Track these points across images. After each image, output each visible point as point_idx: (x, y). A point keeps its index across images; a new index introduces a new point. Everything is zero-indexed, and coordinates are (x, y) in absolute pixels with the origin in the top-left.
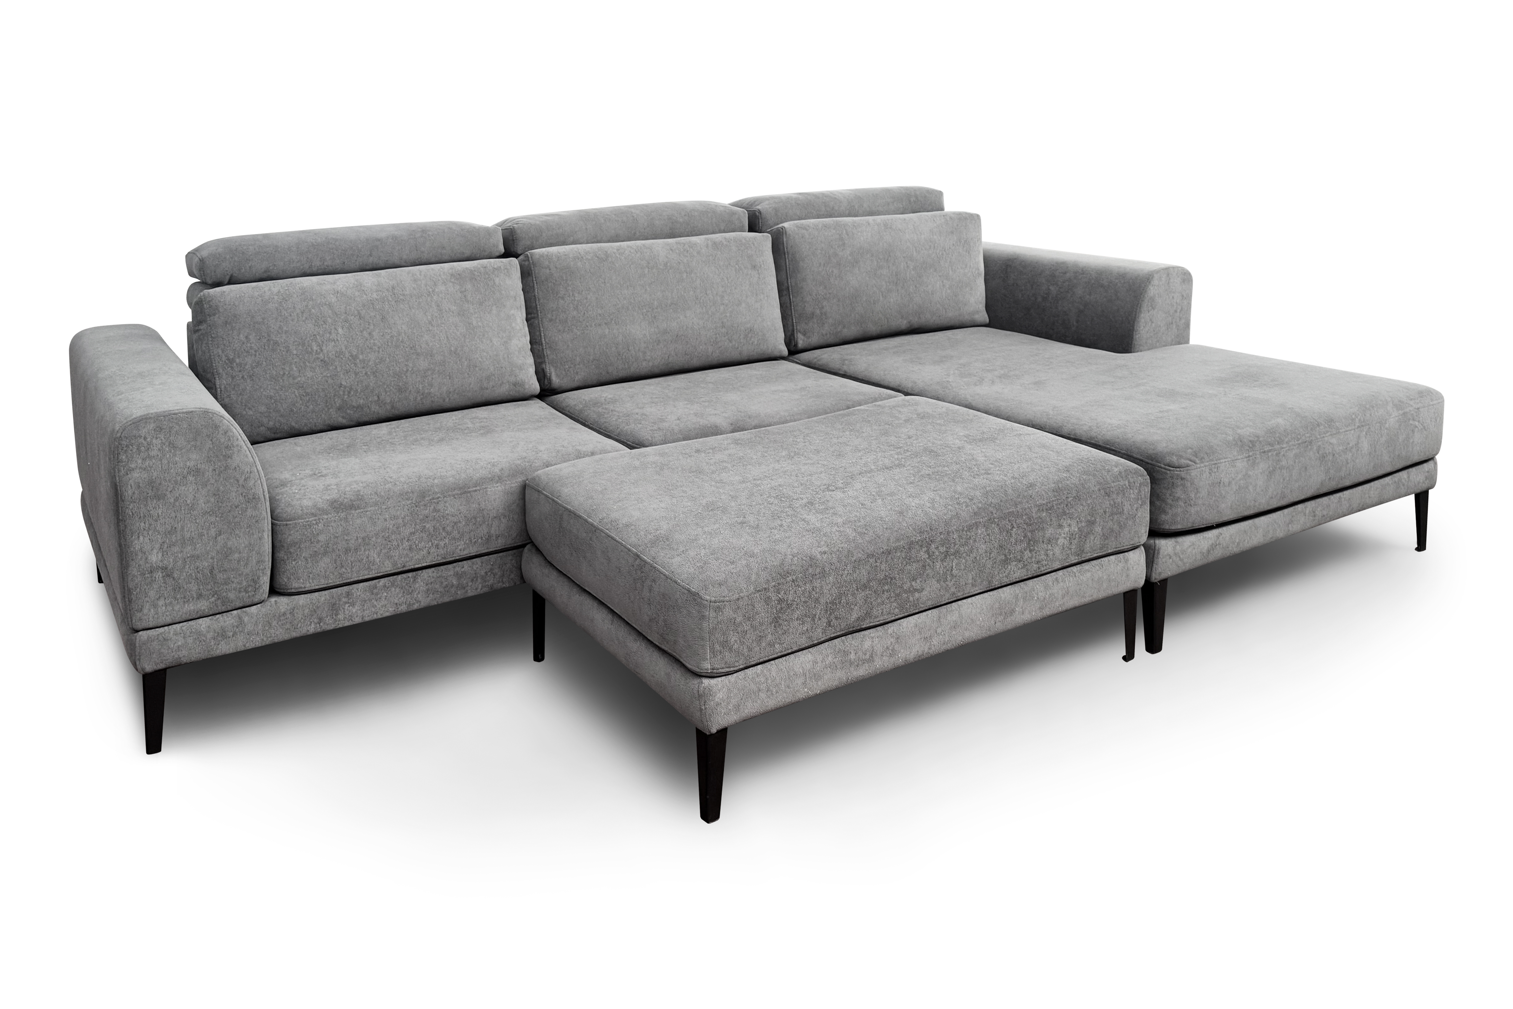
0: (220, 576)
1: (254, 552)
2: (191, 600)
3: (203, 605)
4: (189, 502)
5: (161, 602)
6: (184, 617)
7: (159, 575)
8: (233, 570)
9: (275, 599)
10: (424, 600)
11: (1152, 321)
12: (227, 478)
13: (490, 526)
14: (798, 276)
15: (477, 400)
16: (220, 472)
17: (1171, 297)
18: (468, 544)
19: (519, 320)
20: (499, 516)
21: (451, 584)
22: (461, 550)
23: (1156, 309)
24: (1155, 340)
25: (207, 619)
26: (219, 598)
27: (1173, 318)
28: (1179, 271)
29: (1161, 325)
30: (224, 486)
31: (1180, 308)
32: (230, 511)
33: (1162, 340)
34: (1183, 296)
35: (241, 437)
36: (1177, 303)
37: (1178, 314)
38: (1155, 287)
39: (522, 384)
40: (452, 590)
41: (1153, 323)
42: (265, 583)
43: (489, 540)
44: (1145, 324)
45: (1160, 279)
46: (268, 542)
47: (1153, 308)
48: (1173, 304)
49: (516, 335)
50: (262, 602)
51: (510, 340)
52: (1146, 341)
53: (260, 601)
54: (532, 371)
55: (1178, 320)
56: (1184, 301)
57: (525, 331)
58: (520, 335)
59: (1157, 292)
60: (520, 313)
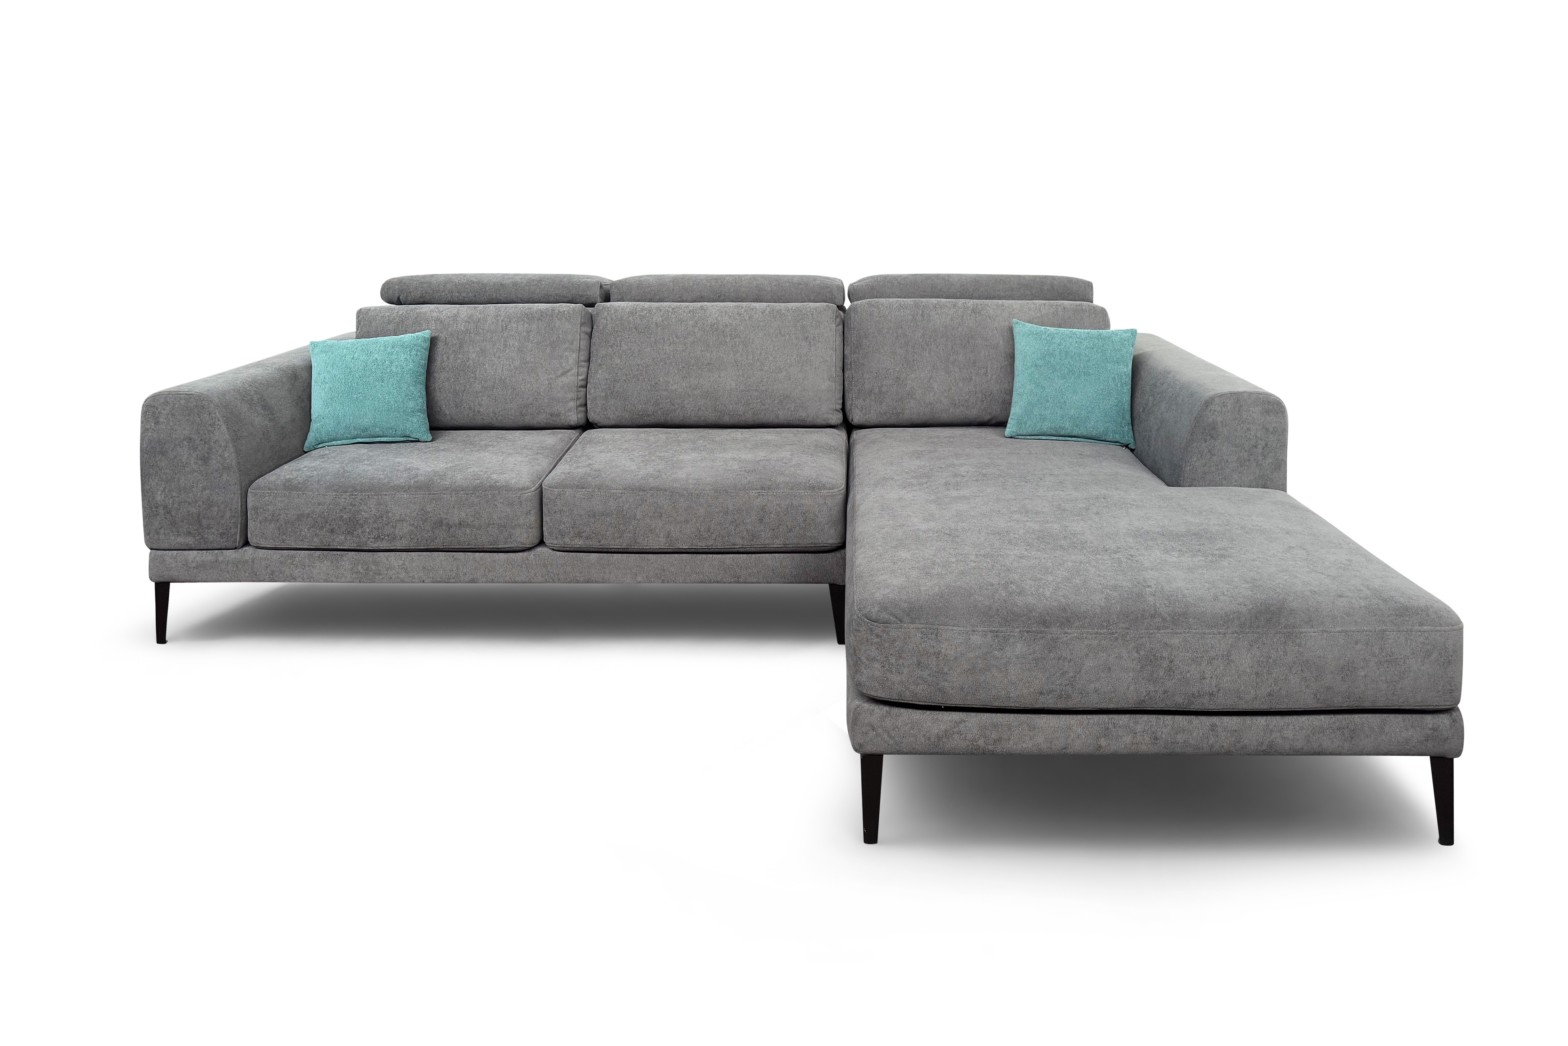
0: (205, 522)
1: (228, 509)
2: (182, 535)
3: (190, 541)
4: (183, 461)
5: (162, 531)
6: (177, 547)
7: (162, 511)
8: (213, 519)
9: (247, 548)
10: (349, 576)
11: (1213, 453)
12: (210, 449)
13: (395, 527)
14: (861, 352)
15: (521, 424)
16: (205, 443)
17: (1245, 428)
18: (377, 538)
19: (571, 361)
20: (401, 520)
21: (370, 568)
22: (371, 542)
23: (1219, 439)
24: (1220, 477)
25: (195, 552)
26: (202, 538)
27: (1251, 455)
28: (1260, 398)
29: (1229, 460)
30: (208, 453)
31: (1263, 443)
32: (212, 473)
33: (1232, 478)
34: (1267, 430)
35: (221, 419)
36: (1256, 437)
37: (1260, 450)
38: (1216, 413)
39: (558, 415)
40: (371, 573)
41: (1214, 455)
42: (236, 534)
43: (394, 538)
44: (1199, 455)
45: (1224, 405)
46: (238, 503)
47: (1212, 437)
48: (1248, 437)
49: (564, 374)
50: (236, 548)
51: (557, 377)
52: (1203, 476)
53: (234, 547)
54: (572, 404)
55: (1260, 458)
56: (1271, 436)
57: (575, 371)
58: (569, 374)
59: (1219, 419)
60: (574, 355)
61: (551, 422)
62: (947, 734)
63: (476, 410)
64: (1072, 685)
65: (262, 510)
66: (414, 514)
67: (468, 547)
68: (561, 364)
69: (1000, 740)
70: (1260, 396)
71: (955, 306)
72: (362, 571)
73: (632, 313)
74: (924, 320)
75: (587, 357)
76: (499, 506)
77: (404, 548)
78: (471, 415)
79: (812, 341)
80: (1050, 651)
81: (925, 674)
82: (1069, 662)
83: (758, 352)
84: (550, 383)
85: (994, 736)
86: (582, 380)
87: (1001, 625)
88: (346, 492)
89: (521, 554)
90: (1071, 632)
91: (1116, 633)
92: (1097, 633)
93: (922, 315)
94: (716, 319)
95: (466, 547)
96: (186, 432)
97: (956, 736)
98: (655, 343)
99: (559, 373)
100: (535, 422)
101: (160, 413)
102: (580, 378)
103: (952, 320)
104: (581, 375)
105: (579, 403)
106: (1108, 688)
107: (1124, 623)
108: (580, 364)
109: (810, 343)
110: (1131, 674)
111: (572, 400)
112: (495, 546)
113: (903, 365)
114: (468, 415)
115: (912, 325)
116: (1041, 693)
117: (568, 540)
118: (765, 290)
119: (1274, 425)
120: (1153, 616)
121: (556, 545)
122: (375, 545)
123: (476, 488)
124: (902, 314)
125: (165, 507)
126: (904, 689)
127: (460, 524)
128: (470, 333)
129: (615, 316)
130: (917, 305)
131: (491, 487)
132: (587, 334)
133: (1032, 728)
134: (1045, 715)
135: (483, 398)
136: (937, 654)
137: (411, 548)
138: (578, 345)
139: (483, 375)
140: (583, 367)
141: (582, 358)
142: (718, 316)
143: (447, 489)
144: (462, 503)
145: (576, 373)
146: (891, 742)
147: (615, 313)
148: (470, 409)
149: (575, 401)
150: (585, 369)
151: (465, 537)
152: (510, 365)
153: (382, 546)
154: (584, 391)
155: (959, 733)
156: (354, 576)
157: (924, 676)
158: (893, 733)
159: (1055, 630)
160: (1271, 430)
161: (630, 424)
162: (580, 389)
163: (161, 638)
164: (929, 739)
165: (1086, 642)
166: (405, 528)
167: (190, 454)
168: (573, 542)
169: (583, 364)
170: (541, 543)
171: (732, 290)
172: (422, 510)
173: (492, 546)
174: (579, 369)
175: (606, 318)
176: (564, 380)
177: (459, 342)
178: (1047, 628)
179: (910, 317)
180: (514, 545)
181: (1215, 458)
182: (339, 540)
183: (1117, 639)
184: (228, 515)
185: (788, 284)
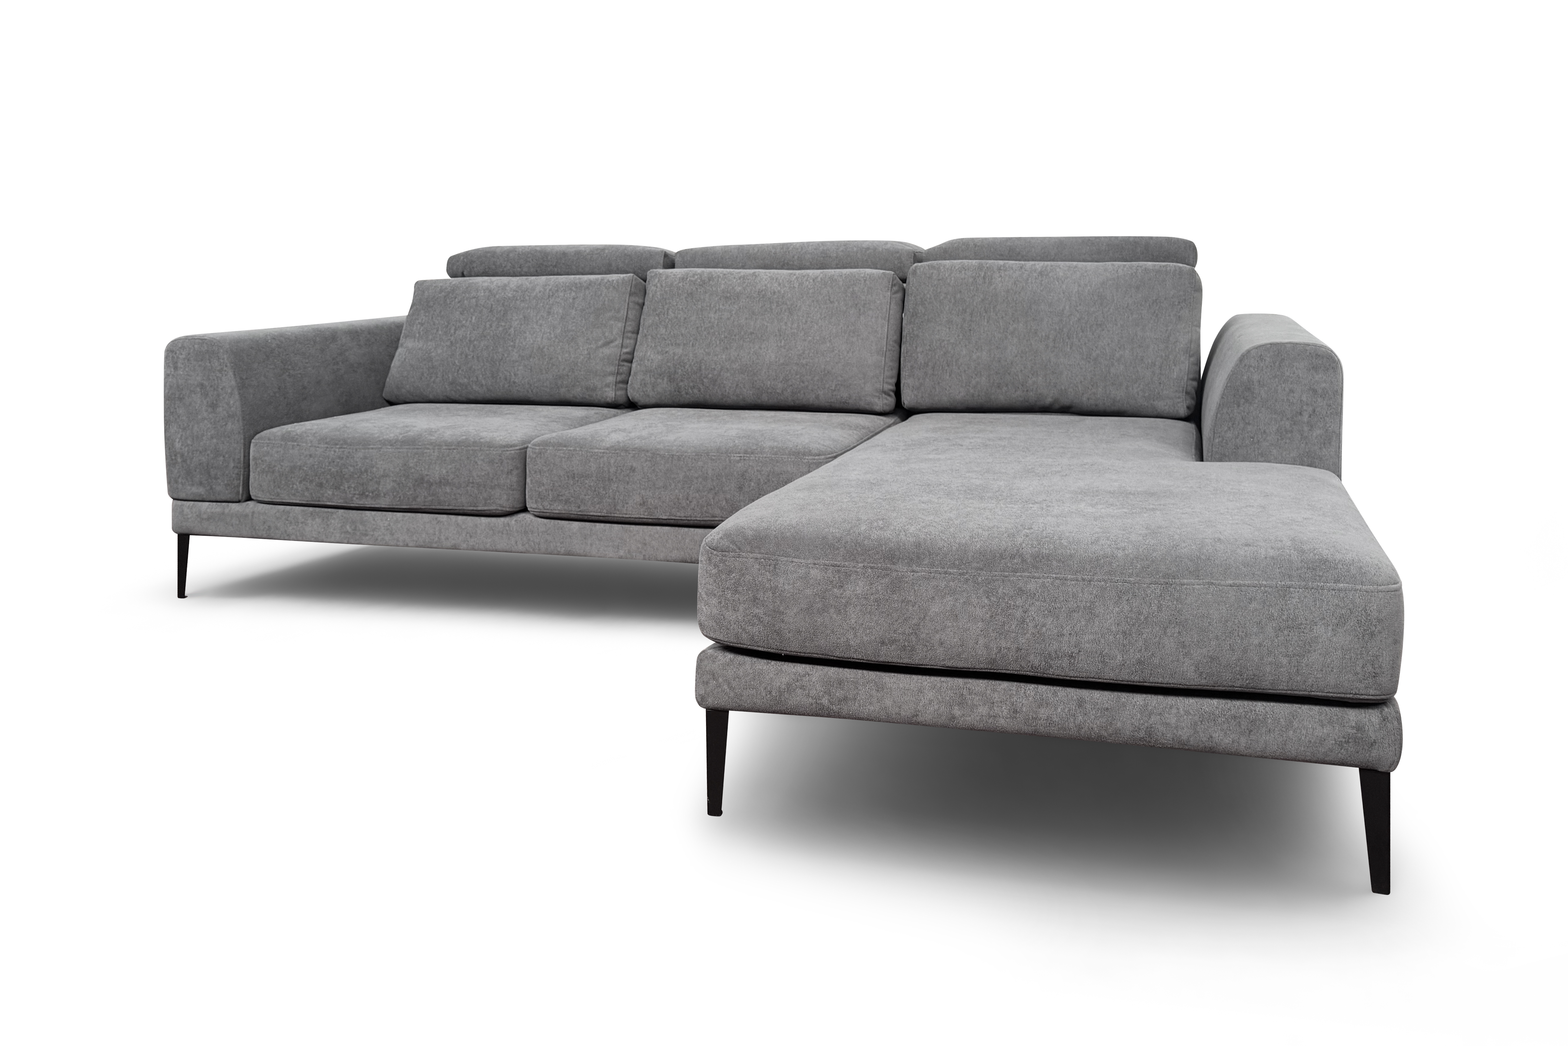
0: (213, 472)
1: (232, 458)
2: (196, 485)
4: (197, 408)
5: (180, 481)
6: (192, 497)
7: (180, 460)
8: (220, 469)
9: (249, 502)
10: (338, 535)
11: (1247, 421)
12: (218, 395)
13: (378, 483)
14: (917, 321)
15: (557, 398)
16: (214, 389)
17: (1287, 389)
18: (362, 495)
19: (615, 331)
20: (385, 476)
21: (357, 528)
22: (357, 498)
23: (1255, 403)
24: (1256, 453)
25: (207, 503)
26: (211, 488)
27: (1294, 424)
28: (1307, 350)
29: (1267, 431)
30: (216, 401)
31: (1310, 409)
32: (218, 422)
33: (1271, 455)
34: (1315, 391)
35: (228, 365)
36: (1301, 401)
37: (1305, 418)
38: (1252, 369)
39: (594, 389)
40: (358, 534)
41: (1249, 424)
42: (238, 486)
43: (378, 496)
44: (1230, 424)
45: (1261, 358)
46: (240, 452)
47: (1247, 401)
48: (1291, 401)
49: (607, 344)
50: (239, 502)
51: (598, 348)
52: (1234, 450)
53: (237, 500)
54: (611, 379)
55: (1306, 429)
56: (1319, 400)
57: (619, 342)
58: (612, 345)
59: (1256, 377)
60: (620, 325)
61: (587, 397)
62: (789, 687)
63: (512, 380)
64: (916, 633)
65: (260, 461)
66: (397, 470)
67: (448, 508)
68: (604, 333)
69: (845, 699)
70: (1308, 348)
71: (1021, 268)
72: (350, 530)
73: (683, 279)
74: (985, 283)
75: (636, 329)
76: (479, 463)
77: (386, 506)
78: (506, 386)
79: (862, 308)
80: (894, 592)
81: (759, 611)
82: (913, 606)
83: (804, 321)
84: (589, 354)
85: (839, 694)
86: (627, 353)
87: (845, 559)
88: (337, 444)
89: (502, 519)
90: (919, 571)
91: (967, 573)
92: (946, 573)
93: (984, 278)
94: (765, 286)
95: (446, 507)
96: (199, 378)
97: (799, 691)
98: (702, 311)
99: (600, 343)
100: (571, 396)
101: (178, 358)
102: (625, 350)
103: (1015, 283)
104: (627, 347)
105: (619, 378)
106: (955, 640)
107: (978, 563)
108: (626, 335)
109: (860, 310)
110: (980, 624)
111: (611, 374)
112: (475, 508)
113: (958, 336)
114: (503, 386)
115: (972, 288)
116: (883, 643)
117: (547, 504)
118: (830, 257)
119: (1324, 385)
120: (1013, 557)
121: (536, 509)
122: (361, 502)
123: (459, 444)
124: (963, 276)
125: (182, 456)
126: (741, 630)
127: (440, 482)
128: (517, 300)
129: (665, 283)
130: (980, 268)
131: (475, 442)
132: (638, 304)
133: (880, 688)
134: (896, 675)
135: (519, 368)
136: (774, 589)
137: (394, 507)
138: (625, 314)
139: (522, 343)
140: (630, 338)
141: (629, 328)
142: (768, 282)
143: (431, 444)
144: (444, 458)
145: (620, 345)
146: (732, 694)
147: (666, 279)
148: (506, 379)
149: (615, 376)
150: (632, 342)
151: (447, 497)
152: (550, 334)
153: (366, 503)
154: (628, 366)
155: (802, 687)
156: (342, 536)
157: (760, 615)
158: (734, 684)
159: (902, 568)
160: (1320, 391)
161: (670, 402)
162: (622, 363)
163: (181, 594)
164: (770, 692)
165: (934, 583)
166: (388, 485)
167: (202, 401)
168: (552, 507)
169: (630, 335)
170: (525, 510)
171: (796, 257)
172: (405, 465)
173: (472, 508)
174: (625, 340)
175: (656, 286)
176: (607, 351)
177: (503, 309)
178: (894, 565)
179: (971, 280)
180: (493, 508)
181: (1249, 428)
182: (329, 495)
183: (967, 580)
184: (232, 465)
185: (855, 249)
